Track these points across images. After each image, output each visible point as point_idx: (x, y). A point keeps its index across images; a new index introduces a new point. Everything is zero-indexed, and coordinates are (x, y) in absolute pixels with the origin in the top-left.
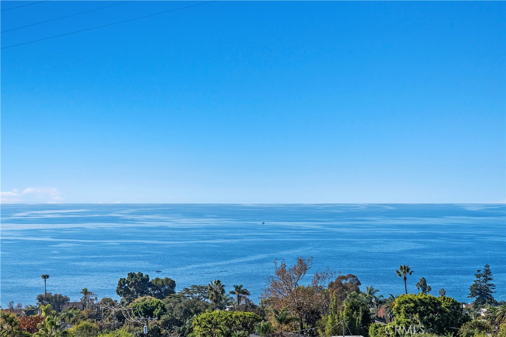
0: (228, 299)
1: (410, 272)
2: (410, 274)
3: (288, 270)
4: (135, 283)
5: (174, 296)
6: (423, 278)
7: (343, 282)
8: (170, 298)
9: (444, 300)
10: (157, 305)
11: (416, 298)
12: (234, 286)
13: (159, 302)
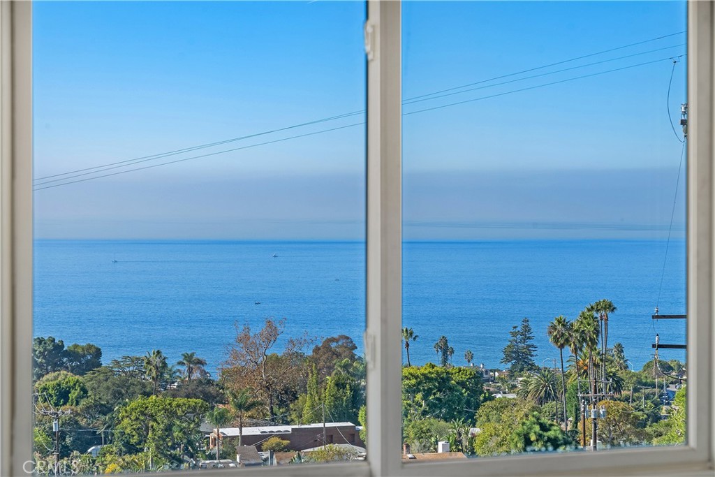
0: (175, 372)
1: (414, 337)
2: (414, 339)
3: (252, 335)
4: (44, 352)
5: (99, 371)
6: (443, 337)
7: (333, 345)
8: (94, 373)
9: (459, 372)
10: (75, 385)
11: (418, 373)
12: (183, 355)
13: (77, 381)
